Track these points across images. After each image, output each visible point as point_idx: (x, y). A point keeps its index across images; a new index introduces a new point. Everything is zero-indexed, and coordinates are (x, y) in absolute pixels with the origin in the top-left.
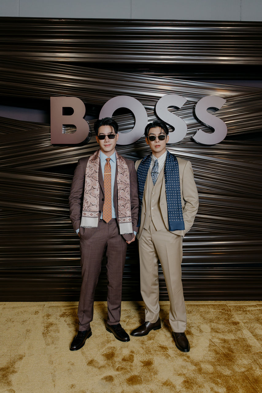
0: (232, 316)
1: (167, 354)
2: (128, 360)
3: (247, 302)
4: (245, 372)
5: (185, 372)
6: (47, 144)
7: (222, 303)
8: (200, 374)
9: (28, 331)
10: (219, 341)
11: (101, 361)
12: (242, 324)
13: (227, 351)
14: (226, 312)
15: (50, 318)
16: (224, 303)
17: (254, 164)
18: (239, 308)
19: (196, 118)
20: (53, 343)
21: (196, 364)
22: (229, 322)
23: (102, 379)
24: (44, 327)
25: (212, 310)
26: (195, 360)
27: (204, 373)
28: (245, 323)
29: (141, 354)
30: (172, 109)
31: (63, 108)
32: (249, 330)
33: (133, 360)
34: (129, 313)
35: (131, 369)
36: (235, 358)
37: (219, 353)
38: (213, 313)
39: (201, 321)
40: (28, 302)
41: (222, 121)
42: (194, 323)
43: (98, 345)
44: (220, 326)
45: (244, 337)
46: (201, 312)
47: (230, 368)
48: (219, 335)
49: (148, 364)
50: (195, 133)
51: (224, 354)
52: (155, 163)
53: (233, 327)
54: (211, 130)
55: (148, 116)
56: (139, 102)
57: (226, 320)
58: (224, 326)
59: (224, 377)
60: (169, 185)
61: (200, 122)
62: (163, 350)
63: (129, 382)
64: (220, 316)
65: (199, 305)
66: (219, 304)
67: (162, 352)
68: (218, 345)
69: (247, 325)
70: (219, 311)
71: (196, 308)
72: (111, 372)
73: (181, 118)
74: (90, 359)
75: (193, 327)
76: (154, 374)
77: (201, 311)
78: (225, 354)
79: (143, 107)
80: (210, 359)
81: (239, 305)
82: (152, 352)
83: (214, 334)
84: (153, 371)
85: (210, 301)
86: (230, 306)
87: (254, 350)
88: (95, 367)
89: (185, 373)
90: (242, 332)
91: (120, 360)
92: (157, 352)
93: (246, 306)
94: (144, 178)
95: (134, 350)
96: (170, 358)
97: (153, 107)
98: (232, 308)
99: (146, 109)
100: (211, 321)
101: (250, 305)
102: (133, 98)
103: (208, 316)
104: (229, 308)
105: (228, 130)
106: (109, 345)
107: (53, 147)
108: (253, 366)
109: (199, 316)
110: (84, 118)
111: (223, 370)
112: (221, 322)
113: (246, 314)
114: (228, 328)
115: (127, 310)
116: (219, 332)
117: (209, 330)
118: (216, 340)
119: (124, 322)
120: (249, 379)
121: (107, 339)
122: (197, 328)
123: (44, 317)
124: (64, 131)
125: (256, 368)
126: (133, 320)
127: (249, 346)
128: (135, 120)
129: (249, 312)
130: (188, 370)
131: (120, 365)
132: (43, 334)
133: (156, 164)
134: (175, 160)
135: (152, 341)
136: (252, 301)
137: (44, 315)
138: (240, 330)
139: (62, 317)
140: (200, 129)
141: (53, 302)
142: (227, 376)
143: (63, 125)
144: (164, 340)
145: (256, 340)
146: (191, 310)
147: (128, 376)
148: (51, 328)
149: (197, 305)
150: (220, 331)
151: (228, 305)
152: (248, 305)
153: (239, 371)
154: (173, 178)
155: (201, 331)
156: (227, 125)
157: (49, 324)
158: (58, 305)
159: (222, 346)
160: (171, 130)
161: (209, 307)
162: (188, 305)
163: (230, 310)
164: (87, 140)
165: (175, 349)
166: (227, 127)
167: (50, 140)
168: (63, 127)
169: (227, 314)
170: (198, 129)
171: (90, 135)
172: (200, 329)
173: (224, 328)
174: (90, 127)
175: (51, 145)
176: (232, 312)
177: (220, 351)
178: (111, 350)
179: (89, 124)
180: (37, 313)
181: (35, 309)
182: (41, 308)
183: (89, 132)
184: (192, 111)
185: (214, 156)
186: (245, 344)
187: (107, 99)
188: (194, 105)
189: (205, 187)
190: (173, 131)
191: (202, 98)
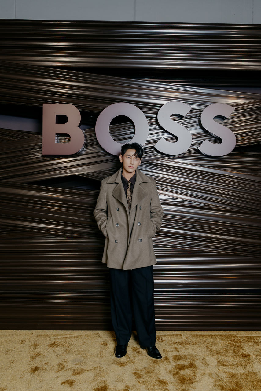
0: (242, 347)
1: (166, 389)
6: (39, 155)
7: (231, 334)
9: (12, 362)
10: (227, 375)
12: (252, 357)
13: (234, 386)
14: (236, 343)
15: (37, 349)
16: (234, 334)
18: (250, 340)
19: (202, 127)
22: (238, 354)
24: (30, 358)
25: (220, 341)
28: (256, 356)
31: (56, 115)
37: (225, 389)
38: (220, 344)
39: (206, 353)
41: (230, 131)
42: (199, 355)
44: (229, 359)
45: (254, 371)
46: (207, 343)
48: (226, 368)
50: (200, 144)
53: (243, 360)
54: (219, 140)
55: (149, 125)
56: (139, 109)
57: (236, 352)
58: (232, 359)
61: (206, 132)
62: (162, 385)
64: (228, 348)
65: (205, 336)
66: (228, 334)
67: (161, 387)
68: (224, 380)
69: (259, 358)
70: (228, 342)
71: (202, 339)
73: (185, 127)
75: (197, 359)
77: (207, 342)
79: (143, 116)
81: (250, 335)
83: (221, 367)
85: (218, 331)
86: (240, 337)
90: (253, 366)
92: (155, 387)
93: (258, 337)
95: (129, 384)
97: (155, 116)
98: (242, 339)
99: (147, 117)
100: (218, 353)
102: (133, 105)
103: (215, 348)
104: (239, 339)
105: (237, 141)
106: (102, 379)
107: (45, 158)
109: (204, 348)
110: (79, 126)
112: (229, 354)
113: (258, 345)
114: (237, 361)
116: (226, 366)
117: (216, 363)
118: (223, 375)
122: (202, 361)
123: (30, 347)
124: (57, 140)
127: (259, 381)
128: (135, 130)
135: (150, 374)
137: (31, 345)
138: (250, 363)
139: (51, 347)
140: (207, 139)
141: (42, 331)
143: (56, 134)
146: (196, 341)
149: (203, 336)
150: (227, 364)
151: (238, 336)
155: (206, 364)
156: (235, 135)
157: (36, 354)
158: (47, 334)
159: (229, 381)
160: (175, 140)
161: (217, 337)
162: (193, 336)
163: (240, 341)
164: (82, 150)
165: (176, 384)
166: (235, 137)
167: (42, 150)
168: (56, 136)
169: (237, 345)
170: (205, 140)
171: (86, 145)
172: (206, 362)
173: (233, 361)
174: (86, 136)
175: (43, 156)
176: (242, 343)
177: (227, 386)
178: (103, 384)
179: (84, 133)
180: (23, 342)
181: (22, 338)
182: (29, 338)
183: (84, 142)
184: (197, 119)
185: (222, 169)
186: (255, 379)
187: (105, 106)
188: (200, 113)
189: (213, 203)
190: (177, 141)
191: (208, 106)
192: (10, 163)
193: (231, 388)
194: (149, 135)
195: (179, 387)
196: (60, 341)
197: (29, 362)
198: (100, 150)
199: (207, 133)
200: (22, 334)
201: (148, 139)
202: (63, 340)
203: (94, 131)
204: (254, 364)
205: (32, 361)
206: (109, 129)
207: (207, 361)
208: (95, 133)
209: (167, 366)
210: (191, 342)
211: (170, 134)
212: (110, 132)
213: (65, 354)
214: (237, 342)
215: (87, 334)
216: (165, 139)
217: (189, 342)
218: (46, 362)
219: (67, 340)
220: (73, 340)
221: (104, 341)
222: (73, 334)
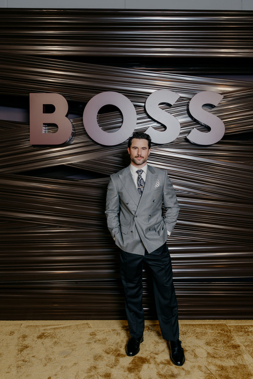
0: (232, 337)
6: (27, 145)
7: (221, 323)
10: (216, 368)
12: (243, 348)
14: (226, 333)
15: (25, 340)
16: (224, 323)
18: (240, 329)
19: (190, 116)
22: (228, 345)
24: (17, 351)
25: (209, 331)
28: (246, 346)
30: (163, 106)
31: (43, 105)
38: (210, 334)
40: (4, 321)
41: (219, 119)
42: (189, 346)
45: (244, 364)
46: (197, 333)
48: (216, 360)
50: (189, 132)
53: (233, 351)
54: (207, 129)
55: (137, 114)
56: (127, 98)
57: (226, 342)
58: (222, 350)
61: (195, 120)
64: (218, 338)
65: (195, 325)
66: (218, 323)
68: (214, 374)
69: (249, 349)
70: (217, 332)
71: (192, 329)
73: (173, 116)
75: (187, 351)
77: (197, 331)
79: (131, 105)
81: (240, 324)
83: (210, 360)
85: (208, 320)
86: (230, 326)
90: (243, 357)
93: (248, 326)
97: (143, 104)
98: (232, 329)
99: (135, 106)
102: (120, 94)
104: (229, 328)
105: (226, 129)
107: (33, 148)
109: (194, 338)
110: (67, 116)
112: (219, 345)
113: (248, 335)
114: (227, 353)
116: (216, 358)
117: (206, 355)
118: (213, 368)
122: (191, 353)
123: (19, 338)
124: (44, 130)
127: (249, 374)
128: (123, 119)
129: (251, 333)
137: (19, 336)
138: (240, 355)
139: (40, 339)
140: (195, 127)
141: (31, 321)
143: (44, 124)
144: (152, 367)
146: (186, 331)
148: (25, 352)
149: (193, 325)
150: (217, 356)
151: (228, 325)
152: (251, 324)
155: (196, 356)
156: (224, 123)
157: (24, 347)
158: (37, 324)
159: (218, 375)
160: (163, 129)
161: (206, 327)
162: (182, 325)
163: (230, 331)
164: (70, 140)
166: (224, 125)
167: (29, 140)
168: (43, 126)
170: (193, 128)
171: (74, 135)
172: (195, 354)
173: (222, 352)
174: (73, 126)
175: (31, 146)
176: (232, 333)
179: (72, 123)
180: (12, 333)
181: (10, 329)
182: (18, 328)
183: (72, 132)
184: (186, 108)
185: (210, 157)
186: (245, 372)
187: (92, 95)
188: (188, 101)
189: (202, 192)
190: (165, 130)
191: (197, 94)
194: (137, 124)
196: (49, 332)
197: (16, 356)
198: (88, 140)
199: (195, 122)
200: (11, 324)
201: (136, 128)
202: (52, 331)
203: (82, 120)
204: (244, 356)
205: (20, 354)
206: (97, 118)
208: (83, 123)
211: (158, 123)
212: (98, 121)
213: (53, 346)
214: (227, 332)
216: (153, 128)
218: (34, 355)
219: (56, 331)
220: (62, 330)
221: (93, 331)
222: (62, 325)
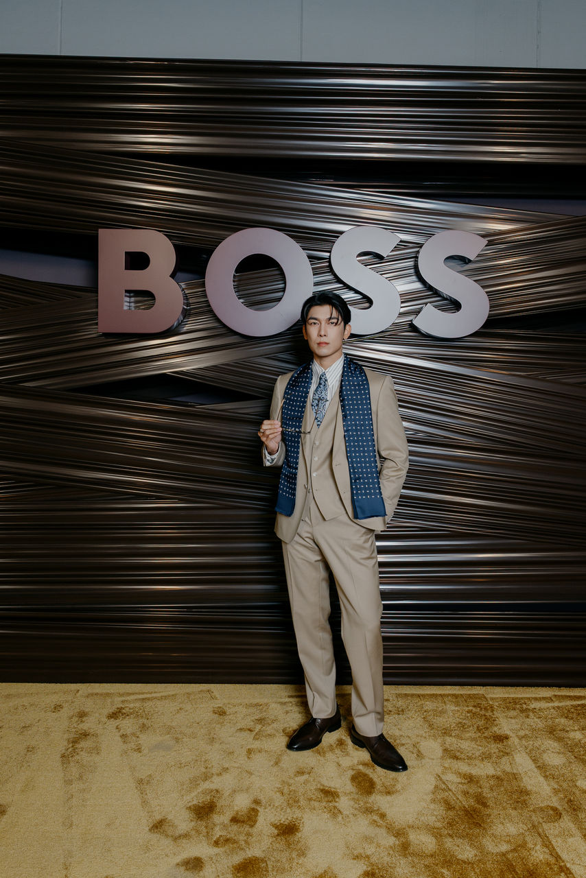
0: (495, 720)
1: (335, 807)
2: (243, 822)
3: (533, 689)
4: (507, 852)
5: (370, 850)
6: (92, 332)
7: (475, 692)
8: (405, 856)
9: (30, 749)
10: (459, 780)
11: (183, 821)
12: (514, 740)
13: (472, 802)
14: (483, 712)
15: (84, 722)
16: (480, 692)
17: (548, 381)
18: (511, 704)
19: (421, 279)
20: (81, 778)
21: (399, 833)
22: (486, 735)
23: (178, 864)
24: (67, 742)
25: (451, 707)
26: (396, 824)
27: (413, 854)
28: (521, 738)
29: (275, 808)
30: (366, 259)
31: (127, 253)
32: (529, 754)
33: (255, 822)
34: (265, 711)
35: (246, 842)
36: (489, 821)
37: (454, 808)
38: (452, 713)
39: (421, 732)
40: (43, 684)
41: (478, 287)
42: (408, 736)
43: (182, 784)
44: (466, 745)
45: (515, 771)
46: (425, 711)
47: (476, 844)
48: (459, 764)
49: (288, 830)
50: (417, 312)
51: (466, 810)
52: (320, 379)
53: (494, 748)
54: (455, 306)
55: (314, 274)
56: (295, 242)
57: (481, 730)
58: (473, 745)
59: (458, 863)
60: (352, 425)
61: (430, 288)
62: (326, 799)
63: (238, 872)
64: (467, 722)
65: (423, 695)
66: (469, 692)
67: (324, 804)
68: (454, 789)
69: (526, 744)
70: (467, 709)
71: (416, 703)
72: (201, 849)
73: (386, 278)
74: (158, 817)
75: (403, 745)
76: (299, 855)
77: (426, 708)
78: (468, 811)
79: (303, 254)
80: (431, 820)
81: (513, 696)
82: (302, 803)
83: (448, 762)
84: (298, 847)
85: (449, 687)
86: (492, 699)
87: (535, 801)
88: (167, 836)
89: (369, 853)
90: (513, 760)
91: (227, 821)
92: (312, 802)
93: (529, 698)
94: (298, 411)
95: (261, 797)
96: (340, 818)
97: (326, 255)
98: (497, 704)
99: (310, 257)
100: (446, 732)
101: (537, 696)
102: (281, 234)
103: (440, 721)
104: (491, 703)
105: (491, 307)
106: (207, 785)
107: (103, 340)
108: (528, 839)
109: (419, 720)
110: (173, 276)
111: (458, 848)
112: (468, 735)
113: (527, 717)
114: (482, 749)
115: (261, 705)
116: (460, 759)
117: (439, 752)
118: (451, 778)
119: (249, 732)
120: (514, 871)
121: (204, 770)
122: (411, 749)
123: (71, 718)
124: (128, 304)
125: (536, 845)
126: (271, 727)
127: (524, 792)
128: (285, 283)
129: (533, 712)
130: (378, 846)
131: (224, 833)
132: (63, 756)
133: (323, 381)
134: (361, 373)
135: (306, 777)
136: (544, 689)
137: (72, 713)
138: (508, 754)
139: (113, 719)
140: (430, 303)
141: (98, 685)
142: (465, 862)
143: (127, 291)
144: (333, 775)
145: (541, 779)
146: (404, 707)
147: (237, 859)
148: (83, 744)
149: (419, 696)
150: (462, 756)
151: (488, 696)
152: (534, 696)
153: (496, 850)
154: (358, 410)
155: (420, 756)
156: (488, 296)
157: (81, 734)
159: (462, 792)
160: (367, 305)
161: (446, 699)
162: (398, 696)
163: (492, 707)
164: (179, 325)
165: (356, 797)
166: (488, 299)
167: (97, 323)
168: (126, 296)
169: (484, 717)
170: (426, 304)
171: (186, 314)
172: (419, 751)
173: (473, 748)
174: (186, 297)
175: (100, 336)
176: (495, 712)
177: (458, 802)
178: (208, 798)
179: (183, 290)
180: (57, 708)
181: (56, 699)
182: (70, 699)
183: (183, 308)
184: (412, 263)
185: (461, 363)
186: (515, 788)
187: (225, 235)
188: (417, 249)
189: (439, 431)
190: (370, 307)
191: (434, 235)
192: (35, 349)
193: (464, 807)
195: (361, 802)
196: (132, 705)
197: (64, 751)
198: (216, 324)
199: (431, 291)
202: (138, 705)
203: (203, 285)
204: (515, 756)
205: (71, 749)
206: (234, 281)
207: (421, 749)
208: (205, 291)
209: (340, 758)
210: (393, 709)
211: (357, 292)
212: (236, 287)
213: (138, 733)
214: (486, 709)
215: (187, 691)
217: (390, 709)
219: (145, 705)
220: (158, 703)
221: (220, 705)
222: (160, 692)
